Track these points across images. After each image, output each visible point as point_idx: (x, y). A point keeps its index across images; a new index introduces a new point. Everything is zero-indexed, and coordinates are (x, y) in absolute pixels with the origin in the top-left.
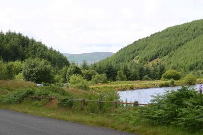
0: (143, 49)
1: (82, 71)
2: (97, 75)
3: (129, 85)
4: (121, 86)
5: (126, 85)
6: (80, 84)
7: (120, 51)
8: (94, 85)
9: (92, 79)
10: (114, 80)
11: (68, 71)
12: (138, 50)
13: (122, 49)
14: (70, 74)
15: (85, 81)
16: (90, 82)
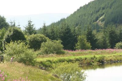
0: (110, 8)
1: (26, 36)
2: (49, 42)
3: (97, 56)
4: (86, 59)
5: (92, 56)
6: (23, 55)
7: (78, 10)
8: (43, 57)
9: (41, 48)
10: (73, 49)
11: (5, 36)
12: (103, 9)
13: (81, 8)
14: (8, 41)
15: (30, 51)
16: (37, 52)
